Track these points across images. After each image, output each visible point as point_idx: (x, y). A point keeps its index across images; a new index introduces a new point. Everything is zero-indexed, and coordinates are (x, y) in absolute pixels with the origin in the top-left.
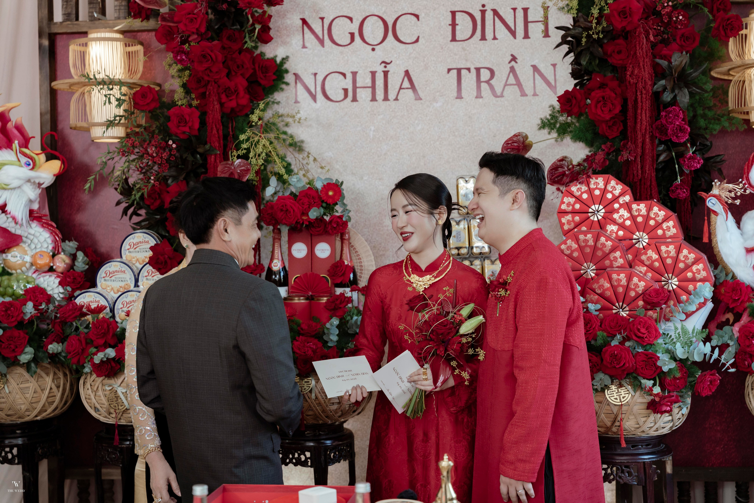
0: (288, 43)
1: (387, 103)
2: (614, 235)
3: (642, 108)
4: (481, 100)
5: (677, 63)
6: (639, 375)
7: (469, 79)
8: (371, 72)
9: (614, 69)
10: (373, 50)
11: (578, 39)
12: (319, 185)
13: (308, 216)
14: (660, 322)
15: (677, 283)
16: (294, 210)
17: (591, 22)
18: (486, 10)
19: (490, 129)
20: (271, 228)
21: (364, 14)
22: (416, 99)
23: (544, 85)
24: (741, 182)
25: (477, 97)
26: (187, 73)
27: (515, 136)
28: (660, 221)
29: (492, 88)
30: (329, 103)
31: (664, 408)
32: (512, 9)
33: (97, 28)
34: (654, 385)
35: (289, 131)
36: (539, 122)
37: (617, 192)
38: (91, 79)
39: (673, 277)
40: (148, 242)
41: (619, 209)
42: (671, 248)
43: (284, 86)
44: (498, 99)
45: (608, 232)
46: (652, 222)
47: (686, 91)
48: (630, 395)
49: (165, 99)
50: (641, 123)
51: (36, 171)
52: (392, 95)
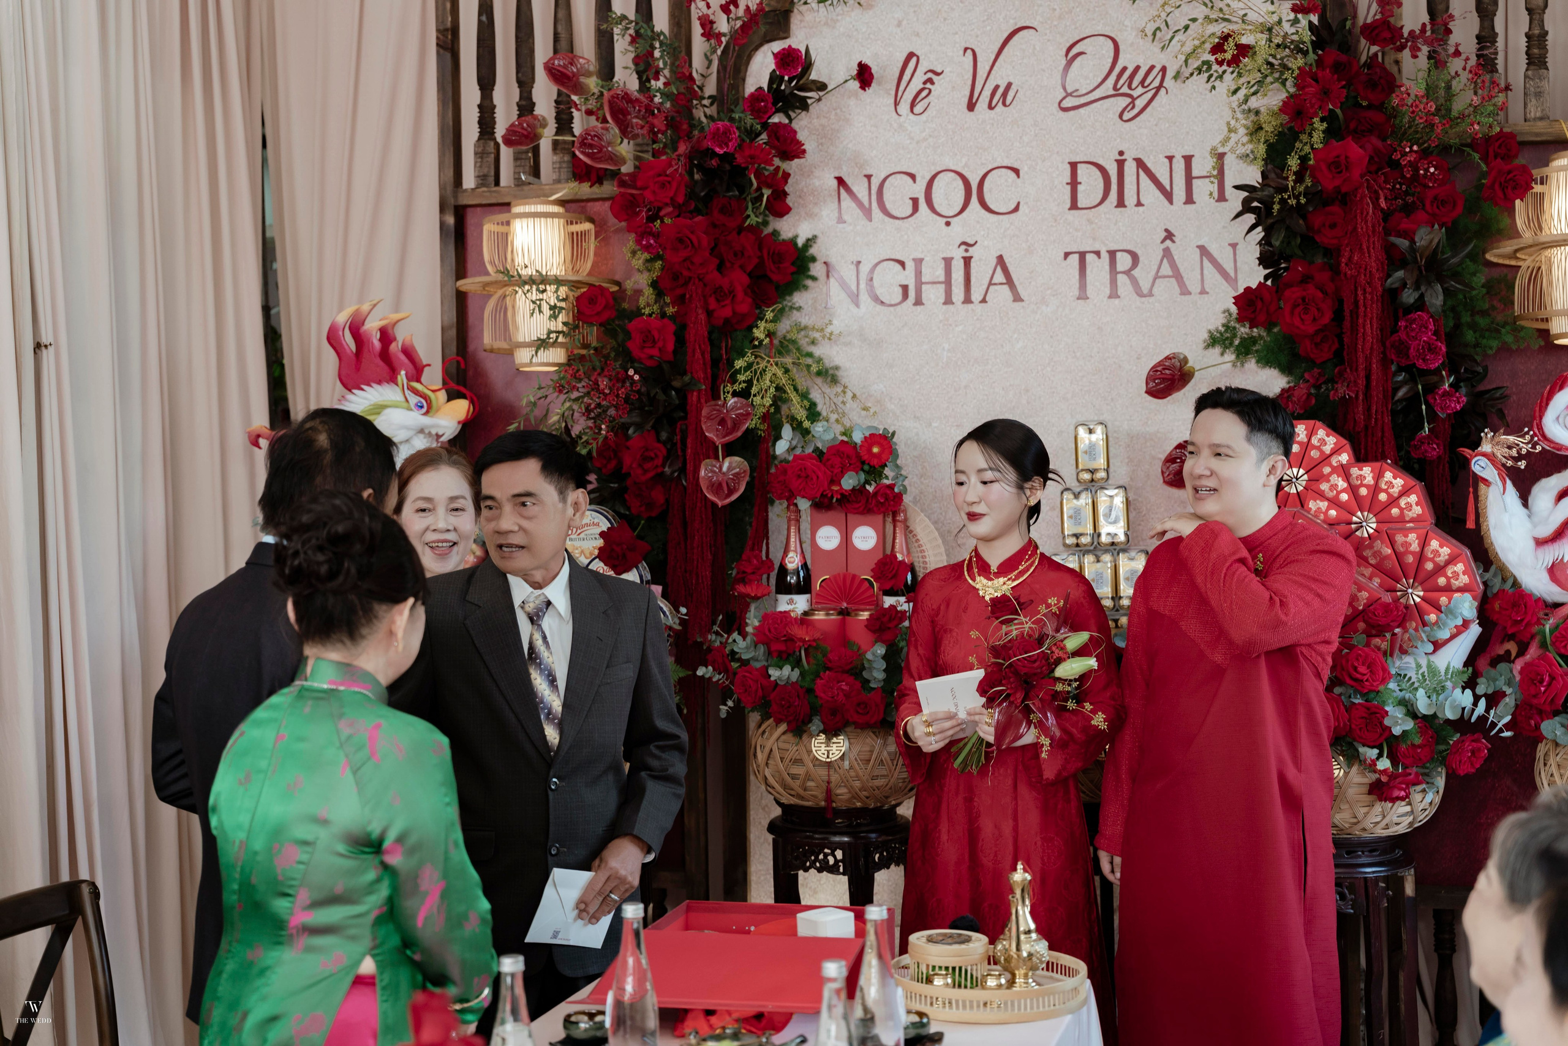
0: (816, 215)
1: (970, 306)
2: (1322, 517)
3: (1365, 316)
4: (1117, 301)
5: (1423, 243)
6: (1355, 740)
7: (1098, 269)
8: (944, 259)
9: (1327, 252)
10: (948, 224)
11: (1268, 204)
12: (858, 437)
13: (840, 485)
14: (1391, 655)
15: (1421, 593)
16: (818, 477)
17: (1287, 178)
18: (1125, 160)
19: (1131, 346)
20: (785, 503)
21: (933, 168)
22: (1014, 301)
23: (1218, 276)
24: (1527, 433)
25: (1110, 297)
26: (658, 264)
27: (1168, 358)
28: (1396, 495)
29: (1135, 282)
30: (879, 307)
31: (1396, 793)
32: (1166, 157)
33: (526, 197)
34: (1380, 755)
35: (817, 351)
36: (1206, 336)
37: (1327, 449)
38: (513, 277)
39: (1416, 584)
40: (598, 525)
41: (1330, 474)
42: (1412, 537)
43: (809, 282)
44: (1143, 299)
45: (1312, 512)
46: (1383, 497)
47: (1439, 287)
48: (1342, 771)
49: (625, 305)
50: (1364, 339)
51: (431, 417)
52: (976, 295)
